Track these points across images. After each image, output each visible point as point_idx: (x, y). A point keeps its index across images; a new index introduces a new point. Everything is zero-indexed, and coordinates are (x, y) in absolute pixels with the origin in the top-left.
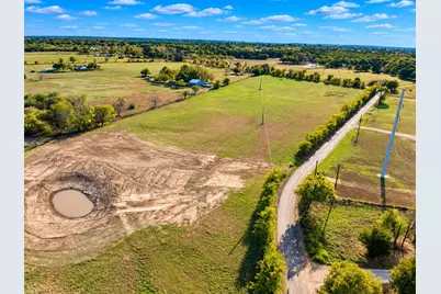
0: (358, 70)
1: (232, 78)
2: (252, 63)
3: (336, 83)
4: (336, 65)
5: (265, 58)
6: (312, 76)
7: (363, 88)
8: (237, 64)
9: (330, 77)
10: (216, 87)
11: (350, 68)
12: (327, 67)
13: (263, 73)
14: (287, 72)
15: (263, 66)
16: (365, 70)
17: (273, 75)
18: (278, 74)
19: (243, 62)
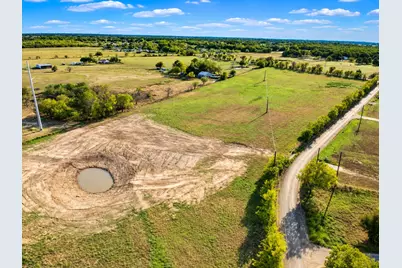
0: (359, 62)
1: (238, 71)
2: (256, 57)
3: (338, 74)
4: (337, 58)
5: (268, 51)
6: (314, 68)
7: (364, 80)
8: (243, 58)
9: (332, 69)
10: (223, 78)
11: (351, 61)
12: (329, 60)
13: (267, 66)
14: (290, 65)
15: (268, 59)
16: (367, 63)
17: (277, 68)
18: (281, 67)
19: (248, 56)
